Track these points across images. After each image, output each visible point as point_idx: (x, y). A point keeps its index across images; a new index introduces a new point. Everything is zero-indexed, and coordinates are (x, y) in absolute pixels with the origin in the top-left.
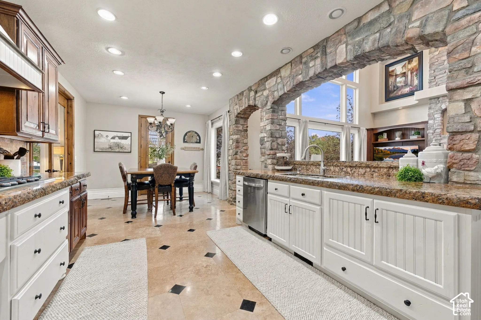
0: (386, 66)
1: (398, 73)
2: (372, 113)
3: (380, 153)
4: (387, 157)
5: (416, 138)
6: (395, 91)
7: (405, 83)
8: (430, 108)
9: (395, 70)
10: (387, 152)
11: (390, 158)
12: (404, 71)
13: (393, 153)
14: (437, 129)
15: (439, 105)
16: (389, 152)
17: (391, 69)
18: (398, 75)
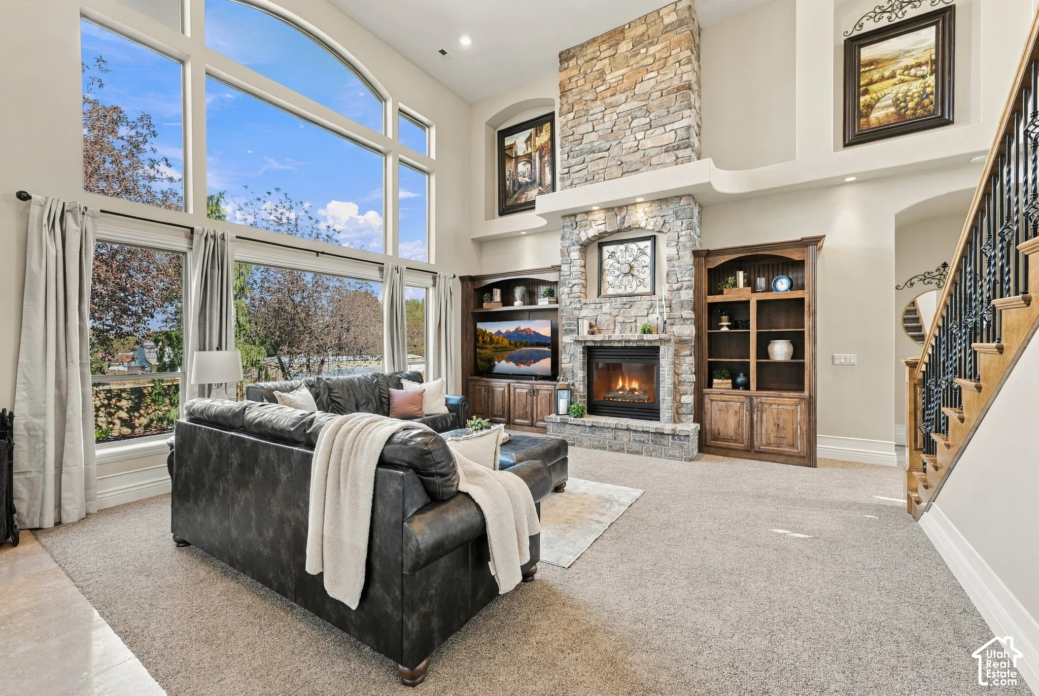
0: (499, 132)
1: (520, 153)
2: (473, 240)
3: (488, 346)
4: (503, 358)
5: (547, 303)
6: (515, 192)
7: (531, 178)
8: (563, 238)
9: (515, 146)
10: (502, 341)
11: (508, 360)
12: (530, 150)
13: (516, 346)
14: (575, 284)
15: (576, 232)
16: (506, 342)
17: (508, 141)
18: (520, 156)
